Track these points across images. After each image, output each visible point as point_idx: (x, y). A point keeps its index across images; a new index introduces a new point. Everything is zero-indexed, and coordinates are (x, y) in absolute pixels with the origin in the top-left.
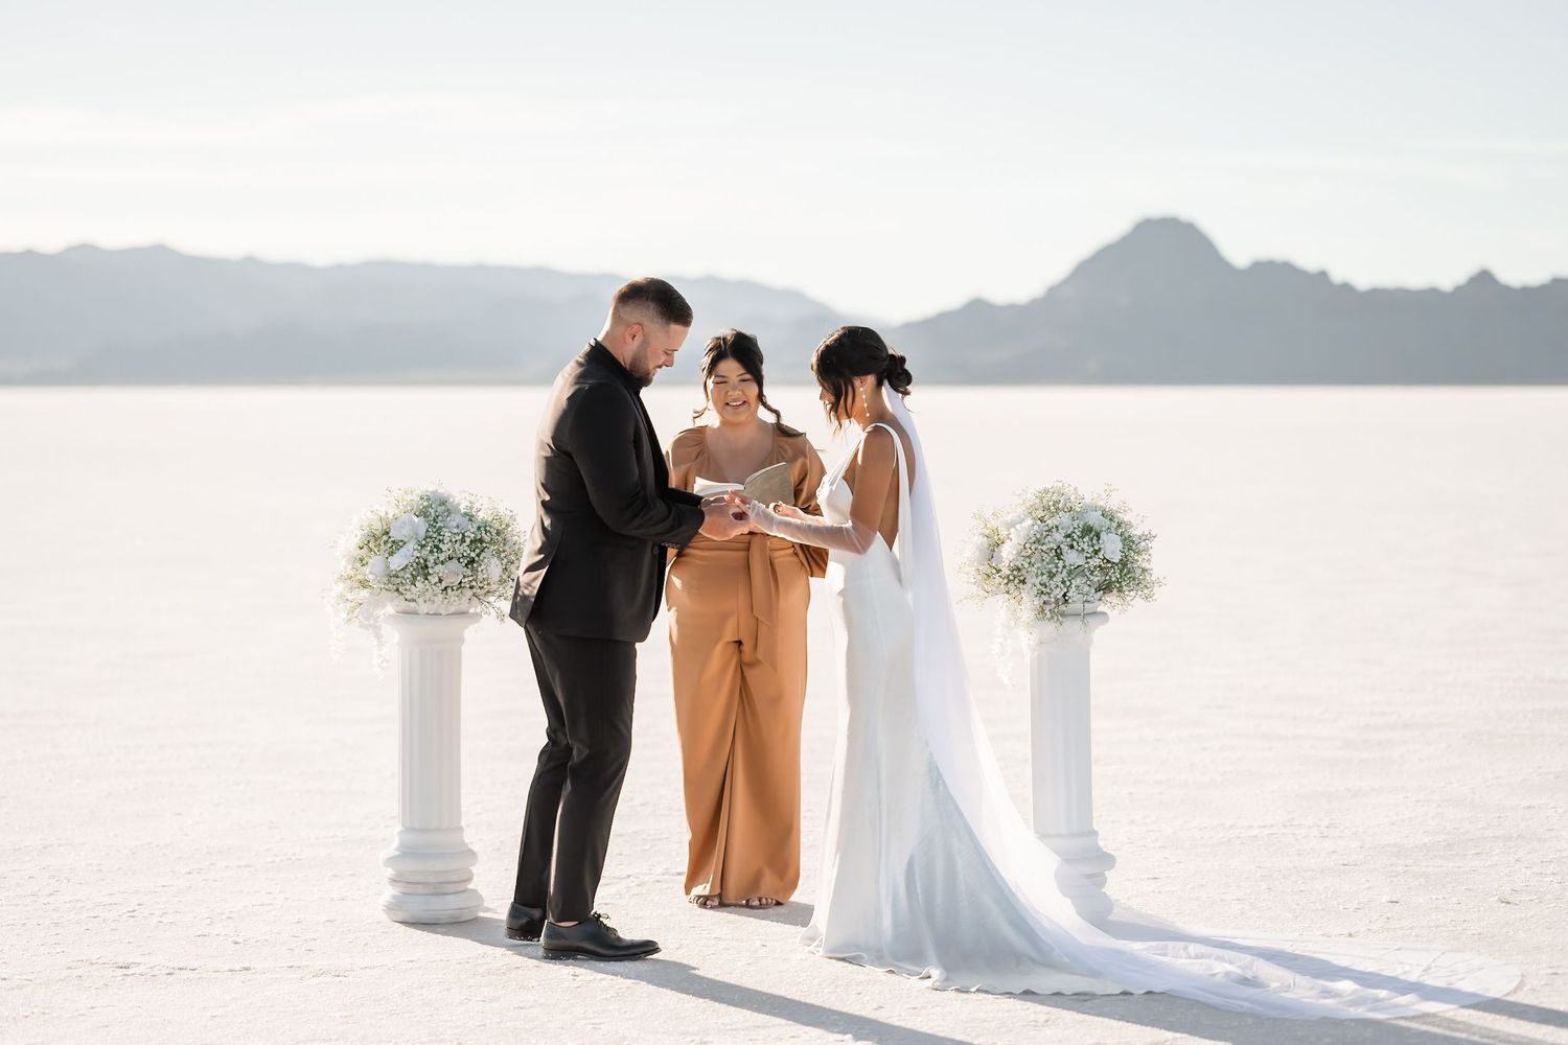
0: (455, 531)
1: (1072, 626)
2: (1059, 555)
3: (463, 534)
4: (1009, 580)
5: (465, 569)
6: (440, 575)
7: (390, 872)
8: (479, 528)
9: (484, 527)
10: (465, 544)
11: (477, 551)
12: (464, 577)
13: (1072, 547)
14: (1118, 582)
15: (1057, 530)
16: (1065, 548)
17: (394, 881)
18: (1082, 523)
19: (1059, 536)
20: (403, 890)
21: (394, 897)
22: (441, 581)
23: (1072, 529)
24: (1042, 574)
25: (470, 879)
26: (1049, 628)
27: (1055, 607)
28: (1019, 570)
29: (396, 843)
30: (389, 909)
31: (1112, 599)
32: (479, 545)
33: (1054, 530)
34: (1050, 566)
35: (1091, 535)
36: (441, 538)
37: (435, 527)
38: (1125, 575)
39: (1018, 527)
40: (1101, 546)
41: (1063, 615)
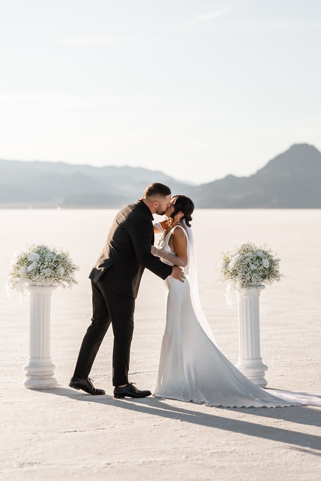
0: (49, 258)
1: (253, 290)
2: (248, 266)
3: (52, 259)
4: (232, 275)
5: (52, 271)
6: (44, 273)
7: (26, 372)
8: (57, 257)
9: (58, 257)
10: (52, 263)
11: (57, 265)
12: (52, 273)
13: (253, 263)
14: (268, 275)
16: (250, 264)
17: (27, 375)
18: (256, 255)
19: (248, 260)
20: (31, 378)
21: (28, 380)
22: (44, 275)
23: (253, 257)
24: (243, 272)
25: (53, 375)
26: (245, 290)
27: (247, 283)
28: (235, 271)
29: (28, 362)
30: (26, 384)
31: (266, 280)
32: (57, 263)
33: (247, 258)
34: (246, 270)
35: (259, 259)
36: (44, 260)
37: (42, 257)
38: (270, 273)
39: (235, 257)
40: (263, 263)
41: (250, 286)
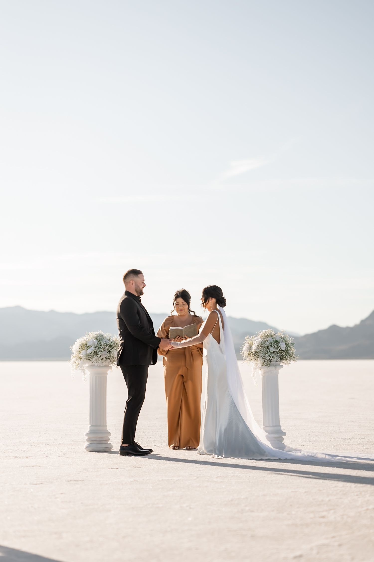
0: (105, 343)
1: (272, 368)
2: (268, 348)
3: (107, 344)
4: (255, 355)
5: (107, 353)
6: (101, 354)
7: (87, 438)
8: (111, 343)
9: (113, 342)
10: (107, 347)
11: (111, 348)
12: (107, 355)
13: (272, 346)
14: (285, 356)
15: (268, 342)
16: (270, 347)
17: (88, 440)
18: (275, 340)
19: (268, 343)
20: (91, 442)
21: (88, 444)
22: (101, 356)
23: (272, 341)
24: (263, 353)
25: (109, 440)
26: (266, 369)
27: (267, 363)
28: (257, 352)
29: (89, 430)
30: (87, 447)
31: (284, 361)
32: (111, 347)
33: (267, 341)
34: (266, 351)
35: (277, 343)
36: (101, 345)
37: (99, 342)
38: (287, 354)
39: (257, 341)
40: (280, 346)
41: (270, 365)
